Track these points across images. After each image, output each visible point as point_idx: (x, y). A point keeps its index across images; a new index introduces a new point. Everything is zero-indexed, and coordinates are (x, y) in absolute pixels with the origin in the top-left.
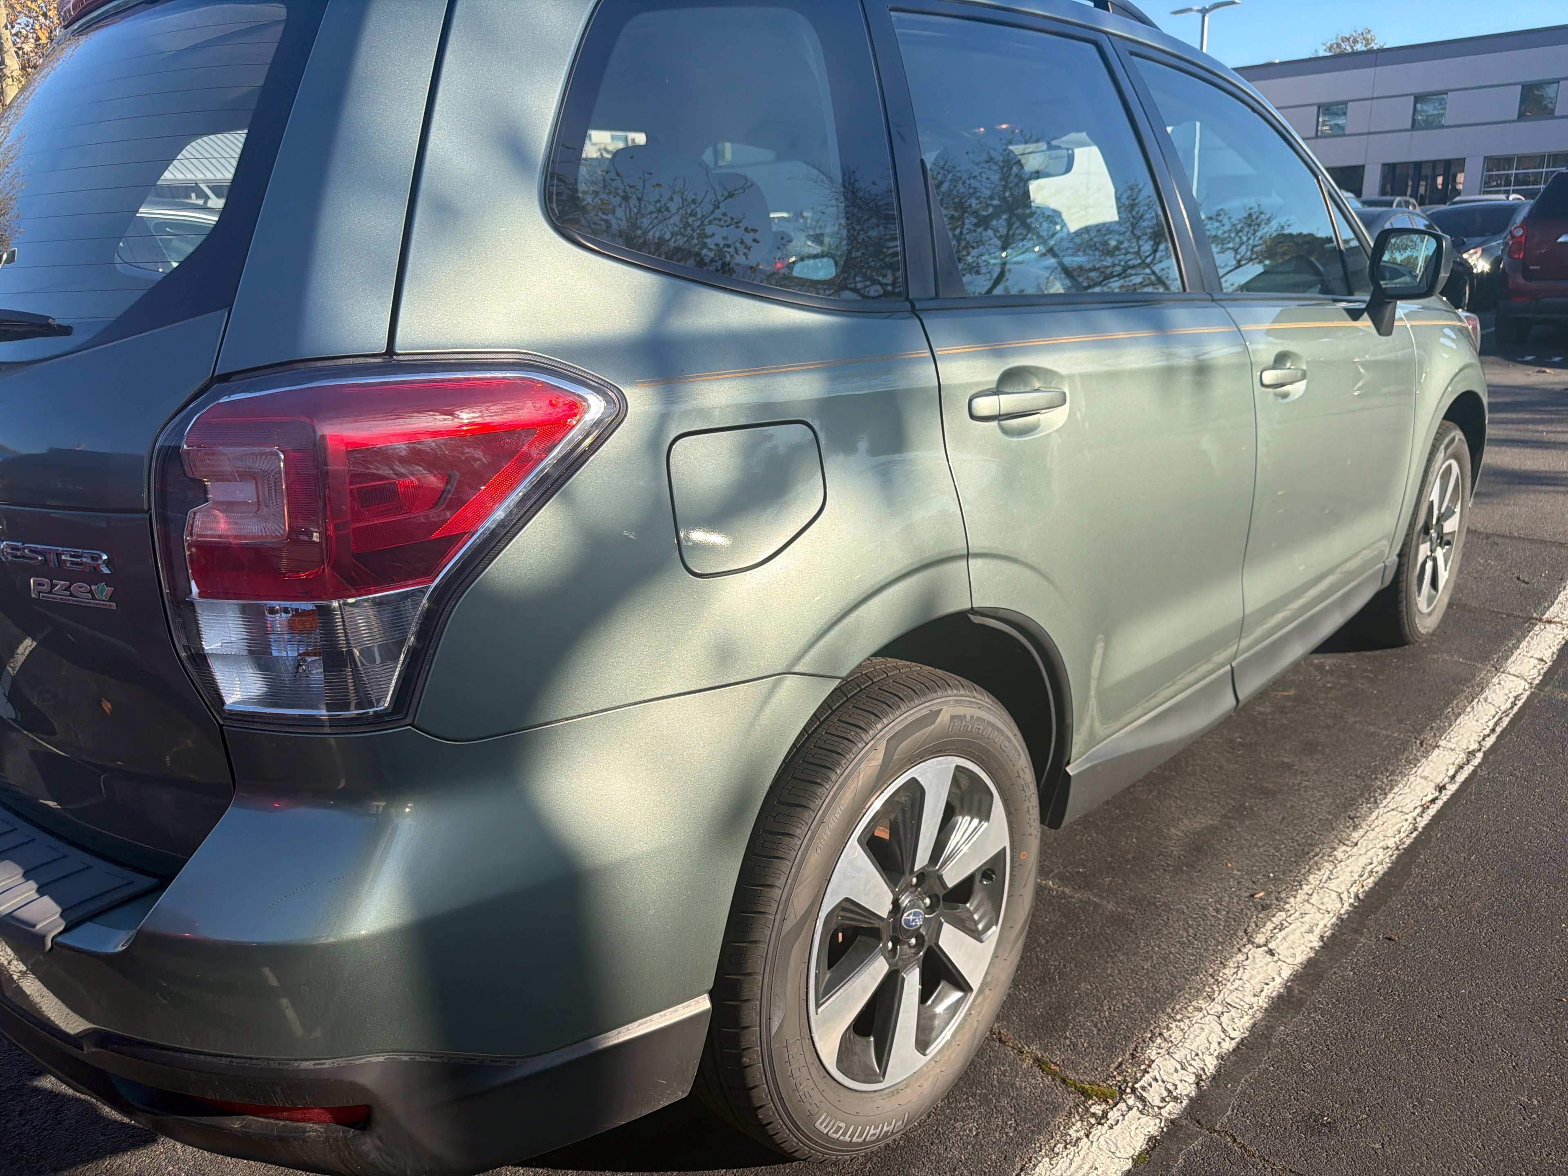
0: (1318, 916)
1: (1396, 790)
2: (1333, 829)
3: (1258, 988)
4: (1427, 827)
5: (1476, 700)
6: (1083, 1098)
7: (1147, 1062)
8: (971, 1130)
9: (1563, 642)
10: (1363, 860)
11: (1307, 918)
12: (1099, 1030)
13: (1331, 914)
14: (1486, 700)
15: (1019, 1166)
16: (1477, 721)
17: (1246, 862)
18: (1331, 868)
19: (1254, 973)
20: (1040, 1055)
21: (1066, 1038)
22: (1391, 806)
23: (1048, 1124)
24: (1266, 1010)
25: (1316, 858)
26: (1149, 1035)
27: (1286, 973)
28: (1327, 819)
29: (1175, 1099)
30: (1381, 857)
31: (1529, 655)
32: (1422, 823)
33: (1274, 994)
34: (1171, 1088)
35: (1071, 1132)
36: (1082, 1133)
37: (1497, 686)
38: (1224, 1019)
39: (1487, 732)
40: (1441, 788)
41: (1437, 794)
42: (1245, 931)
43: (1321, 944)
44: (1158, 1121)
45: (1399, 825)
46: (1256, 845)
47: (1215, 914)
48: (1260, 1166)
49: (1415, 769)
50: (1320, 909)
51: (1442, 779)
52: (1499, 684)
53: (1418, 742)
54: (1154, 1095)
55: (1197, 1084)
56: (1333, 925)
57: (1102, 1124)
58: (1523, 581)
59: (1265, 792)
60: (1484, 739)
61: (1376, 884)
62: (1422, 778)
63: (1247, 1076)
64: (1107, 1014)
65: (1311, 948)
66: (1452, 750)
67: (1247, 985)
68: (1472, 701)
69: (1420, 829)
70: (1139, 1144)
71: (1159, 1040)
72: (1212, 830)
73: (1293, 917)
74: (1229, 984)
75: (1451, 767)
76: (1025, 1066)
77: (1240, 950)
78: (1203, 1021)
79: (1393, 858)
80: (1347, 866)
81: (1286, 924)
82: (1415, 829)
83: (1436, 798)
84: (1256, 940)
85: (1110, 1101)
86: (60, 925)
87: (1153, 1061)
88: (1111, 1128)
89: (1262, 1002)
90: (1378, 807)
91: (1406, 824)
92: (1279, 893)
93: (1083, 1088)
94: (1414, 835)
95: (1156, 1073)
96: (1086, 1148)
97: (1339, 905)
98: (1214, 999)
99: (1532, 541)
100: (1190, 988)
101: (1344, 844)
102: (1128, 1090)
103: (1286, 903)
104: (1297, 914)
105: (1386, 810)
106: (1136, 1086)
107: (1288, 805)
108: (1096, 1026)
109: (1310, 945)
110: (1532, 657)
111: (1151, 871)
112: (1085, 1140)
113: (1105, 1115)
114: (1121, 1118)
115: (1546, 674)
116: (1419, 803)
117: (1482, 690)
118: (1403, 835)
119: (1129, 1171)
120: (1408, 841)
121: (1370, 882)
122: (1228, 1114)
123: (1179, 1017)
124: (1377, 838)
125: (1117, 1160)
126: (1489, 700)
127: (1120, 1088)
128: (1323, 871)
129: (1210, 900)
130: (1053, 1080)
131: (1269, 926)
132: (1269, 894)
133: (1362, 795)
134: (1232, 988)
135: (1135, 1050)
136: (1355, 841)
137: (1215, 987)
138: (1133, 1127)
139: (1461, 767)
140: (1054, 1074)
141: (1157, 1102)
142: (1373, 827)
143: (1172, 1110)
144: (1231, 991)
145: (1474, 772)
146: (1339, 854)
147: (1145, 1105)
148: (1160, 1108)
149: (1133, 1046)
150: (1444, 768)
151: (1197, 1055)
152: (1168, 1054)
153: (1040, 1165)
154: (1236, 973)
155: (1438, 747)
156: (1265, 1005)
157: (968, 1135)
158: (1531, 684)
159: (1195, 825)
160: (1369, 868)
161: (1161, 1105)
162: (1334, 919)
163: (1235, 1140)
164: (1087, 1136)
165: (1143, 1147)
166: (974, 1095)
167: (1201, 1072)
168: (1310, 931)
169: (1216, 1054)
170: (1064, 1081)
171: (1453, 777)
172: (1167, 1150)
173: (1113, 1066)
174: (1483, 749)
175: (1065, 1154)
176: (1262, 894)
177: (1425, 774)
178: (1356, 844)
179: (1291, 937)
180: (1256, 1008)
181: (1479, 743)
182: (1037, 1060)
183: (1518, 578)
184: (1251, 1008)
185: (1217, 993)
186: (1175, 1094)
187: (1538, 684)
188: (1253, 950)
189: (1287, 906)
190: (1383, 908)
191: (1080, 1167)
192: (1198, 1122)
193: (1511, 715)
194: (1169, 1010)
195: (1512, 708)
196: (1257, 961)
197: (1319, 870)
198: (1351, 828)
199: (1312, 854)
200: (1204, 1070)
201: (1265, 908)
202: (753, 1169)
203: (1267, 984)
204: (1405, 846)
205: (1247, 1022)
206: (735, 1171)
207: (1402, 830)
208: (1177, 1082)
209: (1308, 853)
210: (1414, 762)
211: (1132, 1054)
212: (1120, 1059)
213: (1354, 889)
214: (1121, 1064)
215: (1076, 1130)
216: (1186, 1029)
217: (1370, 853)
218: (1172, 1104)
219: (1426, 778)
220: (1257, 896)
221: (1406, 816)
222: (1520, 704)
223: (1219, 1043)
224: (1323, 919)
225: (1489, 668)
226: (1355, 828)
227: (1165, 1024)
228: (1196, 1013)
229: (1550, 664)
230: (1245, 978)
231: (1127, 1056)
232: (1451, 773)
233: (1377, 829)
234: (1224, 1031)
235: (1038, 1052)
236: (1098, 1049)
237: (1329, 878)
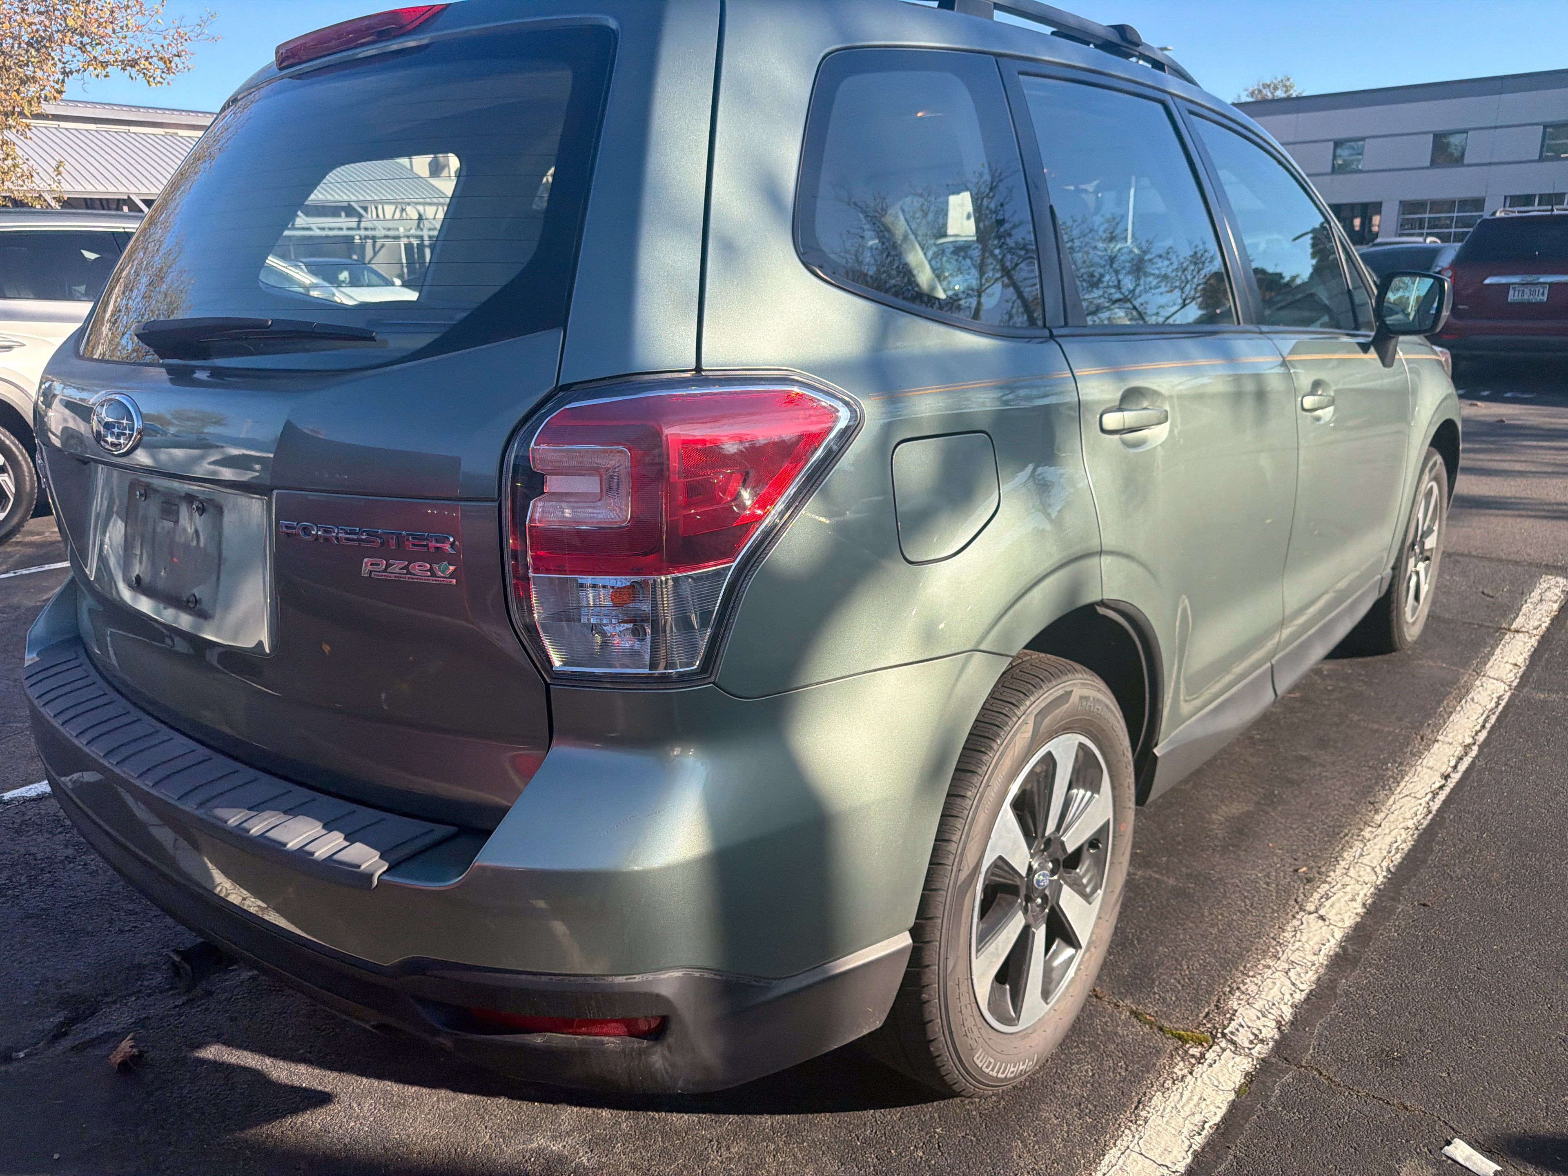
0: (1358, 887)
1: (1407, 779)
2: (1357, 813)
3: (1316, 948)
4: (1439, 810)
5: (1464, 701)
6: (1180, 1043)
7: (1231, 1012)
8: (1087, 1071)
9: (1533, 649)
10: (1389, 839)
11: (1348, 889)
12: (1183, 986)
13: (1369, 885)
14: (1473, 700)
15: (1136, 1099)
16: (1468, 718)
17: (1285, 842)
18: (1361, 846)
19: (1311, 935)
20: (1134, 1008)
21: (1155, 993)
22: (1405, 792)
23: (1154, 1064)
24: (1327, 966)
25: (1347, 838)
26: (1228, 989)
27: (1339, 935)
28: (1350, 805)
29: (1262, 1041)
30: (1404, 836)
31: (1505, 660)
32: (1435, 806)
33: (1331, 953)
34: (1257, 1032)
35: (1176, 1070)
36: (1186, 1071)
37: (1481, 688)
38: (1292, 974)
39: (1478, 728)
40: (1446, 777)
41: (1443, 782)
42: (1296, 901)
43: (1365, 910)
44: (1250, 1060)
45: (1415, 809)
46: (1291, 828)
47: (1265, 886)
48: (1347, 1094)
49: (1420, 761)
50: (1358, 881)
51: (1446, 768)
52: (1482, 686)
53: (1419, 737)
54: (1243, 1038)
55: (1279, 1028)
56: (1372, 894)
57: (1202, 1064)
58: (1488, 595)
59: (1291, 782)
60: (1476, 734)
61: (1404, 859)
62: (1428, 768)
63: (1321, 1021)
64: (1187, 972)
65: (1357, 914)
66: (1451, 744)
67: (1306, 946)
68: (1461, 701)
69: (1434, 812)
70: (1238, 1079)
71: (1238, 993)
72: (1249, 815)
73: (1336, 888)
74: (1290, 945)
75: (1451, 758)
76: (1123, 1017)
77: (1294, 917)
78: (1273, 976)
79: (1415, 836)
80: (1375, 844)
81: (1331, 894)
82: (1430, 812)
83: (1441, 788)
84: (1307, 908)
85: (1205, 1045)
86: (383, 866)
87: (1236, 1011)
88: (1210, 1066)
89: (1322, 959)
90: (1393, 794)
91: (1421, 808)
92: (1320, 868)
93: (1179, 1034)
94: (1430, 817)
95: (1241, 1020)
96: (1192, 1083)
97: (1374, 878)
98: (1279, 959)
99: (1490, 560)
100: (1257, 949)
101: (1369, 826)
102: (1219, 1035)
103: (1328, 876)
104: (1339, 886)
105: (1401, 796)
106: (1225, 1031)
107: (1313, 792)
108: (1179, 982)
109: (1355, 911)
110: (1507, 662)
111: (1202, 850)
112: (1189, 1077)
113: (1203, 1056)
114: (1217, 1058)
115: (1521, 677)
116: (1429, 790)
117: (1468, 692)
118: (1420, 817)
119: (1234, 1100)
120: (1426, 823)
121: (1398, 858)
122: (1311, 1051)
123: (1251, 973)
124: (1397, 820)
125: (1221, 1093)
126: (1476, 700)
127: (1211, 1033)
128: (1355, 849)
129: (1260, 875)
130: (1151, 1028)
131: (1316, 896)
132: (1311, 868)
133: (1377, 783)
134: (1293, 948)
135: (1218, 1001)
136: (1378, 822)
137: (1278, 948)
138: (1230, 1065)
139: (1460, 759)
140: (1151, 1024)
141: (1246, 1044)
142: (1392, 810)
143: (1261, 1050)
144: (1294, 951)
145: (1473, 762)
146: (1366, 833)
147: (1236, 1047)
148: (1250, 1049)
149: (1216, 998)
150: (1446, 760)
151: (1274, 1004)
152: (1248, 1004)
153: (1155, 1098)
154: (1295, 936)
155: (1437, 741)
156: (1325, 963)
157: (1085, 1076)
158: (1510, 686)
159: (1234, 811)
160: (1395, 845)
161: (1251, 1046)
162: (1372, 890)
163: (1321, 1074)
164: (1191, 1073)
165: (1242, 1081)
166: (1083, 1042)
167: (1280, 1019)
168: (1353, 900)
169: (1290, 1003)
170: (1161, 1029)
171: (1455, 767)
172: (1263, 1083)
173: (1202, 1015)
174: (1478, 743)
175: (1174, 1089)
176: (1304, 869)
177: (1430, 764)
178: (1380, 826)
179: (1337, 905)
180: (1317, 965)
181: (1473, 737)
182: (1133, 1013)
183: (1483, 593)
184: (1313, 965)
185: (1281, 953)
186: (1260, 1037)
187: (1516, 687)
188: (1306, 916)
189: (1329, 879)
190: (1413, 880)
191: (1190, 1099)
192: (1286, 1059)
193: (1497, 713)
194: (1242, 968)
195: (1497, 707)
196: (1311, 925)
197: (1351, 847)
198: (1373, 812)
199: (1342, 835)
200: (1282, 1017)
201: (1309, 881)
202: (898, 1109)
203: (1324, 945)
204: (1424, 826)
205: (1312, 976)
206: (882, 1110)
207: (1419, 813)
208: (1261, 1028)
209: (1338, 834)
210: (1418, 754)
211: (1217, 1006)
212: (1206, 1010)
213: (1384, 864)
214: (1208, 1014)
215: (1180, 1069)
216: (1260, 983)
217: (1394, 833)
218: (1260, 1045)
219: (1431, 768)
220: (1300, 871)
221: (1419, 801)
222: (1503, 703)
223: (1291, 995)
224: (1362, 889)
225: (1470, 671)
226: (1377, 811)
227: (1240, 980)
228: (1266, 970)
229: (1523, 668)
230: (1303, 939)
231: (1212, 1007)
232: (1453, 763)
233: (1396, 813)
234: (1293, 984)
235: (1132, 1005)
236: (1185, 1001)
237: (1362, 855)
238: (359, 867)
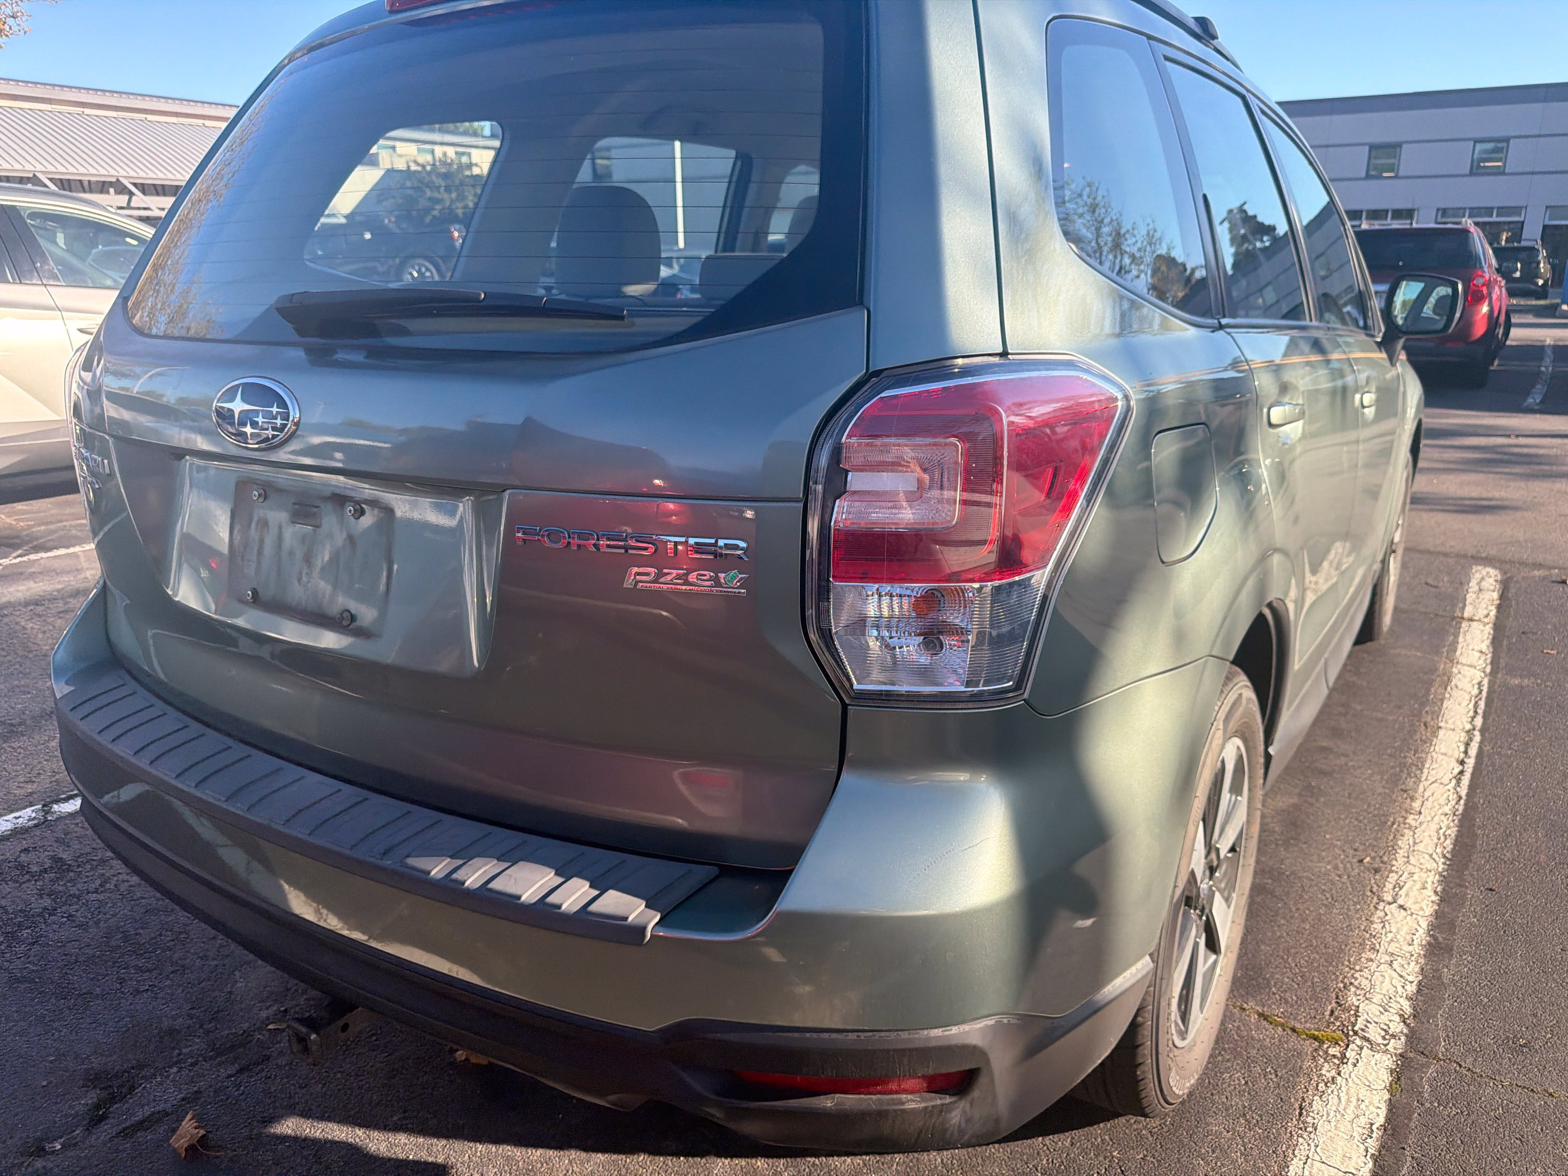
0: (1424, 875)
1: (1427, 766)
2: (1395, 801)
3: (1408, 937)
4: (1468, 795)
5: (1449, 688)
6: (1317, 1043)
7: (1353, 1008)
8: (1239, 1080)
9: (1491, 637)
10: (1434, 826)
11: (1415, 877)
12: (1298, 984)
13: (1433, 873)
14: (1457, 687)
15: (1297, 1106)
16: (1459, 704)
17: (1339, 833)
18: (1411, 833)
19: (1399, 925)
20: (1260, 1011)
21: (1274, 994)
22: (1430, 779)
23: (1301, 1068)
24: (1425, 956)
25: (1395, 826)
26: (1342, 985)
27: (1424, 924)
28: (1385, 793)
29: (1393, 1036)
30: (1446, 822)
31: (1471, 647)
32: (1463, 791)
33: (1424, 942)
34: (1386, 1027)
35: (1323, 1072)
36: (1333, 1073)
37: (1459, 676)
38: (1395, 965)
39: (1471, 713)
40: (1462, 763)
41: (1461, 768)
42: (1371, 891)
43: (1438, 898)
44: (1389, 1056)
45: (1446, 795)
46: (1340, 819)
47: (1337, 878)
48: (1491, 1084)
49: (1432, 748)
50: (1422, 869)
51: (1458, 754)
52: (1460, 673)
53: (1422, 725)
54: (1374, 1034)
55: (1404, 1022)
56: (1439, 881)
57: (1346, 1063)
58: (1431, 586)
59: (1322, 772)
60: (1473, 720)
61: (1455, 845)
62: (1442, 754)
63: (1441, 1012)
64: (1297, 971)
65: (1432, 902)
66: (1454, 730)
67: (1398, 937)
68: (1446, 689)
69: (1464, 797)
70: (1385, 1078)
71: (1353, 989)
72: (1296, 807)
73: (1404, 877)
74: (1383, 937)
75: (1459, 744)
76: (1253, 1020)
77: (1376, 908)
78: (1379, 969)
79: (1456, 822)
80: (1424, 832)
81: (1402, 884)
82: (1460, 798)
83: (1461, 772)
84: (1385, 898)
85: (1342, 1044)
86: (656, 916)
87: (1358, 1007)
88: (1355, 1065)
89: (1417, 949)
90: (1420, 781)
91: (1451, 793)
92: (1381, 857)
93: (1314, 1035)
94: (1462, 802)
95: (1366, 1016)
96: (1344, 1084)
97: (1435, 865)
98: (1378, 951)
99: (1422, 552)
100: (1354, 943)
101: (1411, 814)
102: (1351, 1033)
103: (1393, 866)
104: (1406, 874)
105: (1429, 782)
106: (1356, 1028)
107: (1347, 782)
108: (1293, 981)
109: (1430, 899)
110: (1473, 650)
111: (1266, 845)
112: (1339, 1078)
113: (1343, 1056)
114: (1358, 1057)
115: (1492, 663)
116: (1451, 776)
117: (1449, 680)
118: (1453, 803)
119: (1390, 1099)
120: (1461, 808)
122: (1443, 1044)
123: (1358, 968)
124: (1434, 807)
125: (1374, 1092)
126: (1460, 687)
127: (1343, 1032)
128: (1406, 838)
129: (1329, 867)
130: (1284, 1030)
131: (1389, 886)
132: (1373, 858)
133: (1401, 771)
134: (1388, 939)
135: (1337, 998)
136: (1418, 810)
137: (1373, 940)
138: (1373, 1063)
139: (1467, 745)
140: (1282, 1025)
141: (1380, 1041)
142: (1426, 797)
143: (1397, 1045)
144: (1389, 943)
145: (1480, 748)
146: (1411, 819)
147: (1371, 1044)
148: (1385, 1045)
149: (1334, 995)
150: (1455, 746)
151: (1390, 998)
152: (1367, 999)
153: (1314, 1102)
154: (1384, 927)
155: (1440, 727)
156: (1422, 953)
157: (1239, 1084)
158: (1484, 672)
159: (1281, 804)
160: (1441, 832)
161: (1386, 1042)
162: (1437, 876)
163: (1460, 1066)
164: (1339, 1074)
165: (1390, 1079)
166: (1224, 1049)
167: (1401, 1012)
168: (1424, 888)
169: (1404, 995)
170: (1293, 1030)
171: (1466, 752)
172: (1411, 1079)
173: (1327, 1013)
174: (1477, 729)
175: (1329, 1092)
176: (1368, 859)
177: (1443, 750)
178: (1420, 813)
179: (1411, 894)
180: (1416, 955)
181: (1471, 723)
182: (1261, 1015)
183: (1427, 584)
184: (1412, 955)
185: (1377, 945)
186: (1390, 1032)
187: (1490, 672)
188: (1387, 906)
189: (1393, 868)
190: (1471, 865)
191: (1349, 1101)
192: (1422, 1053)
193: (1483, 699)
194: (1347, 963)
195: (1481, 693)
196: (1396, 915)
197: (1403, 836)
198: (1409, 800)
199: (1389, 823)
200: (1401, 1009)
201: (1377, 871)
202: (1067, 1134)
203: (1414, 934)
204: (1460, 812)
205: (1414, 968)
206: (1051, 1137)
207: (1450, 798)
208: (1388, 1022)
209: (1386, 823)
210: (1427, 741)
211: (1337, 1003)
212: (1330, 1008)
213: (1439, 850)
214: (1332, 1012)
215: (1328, 1071)
216: (1370, 977)
217: (1436, 819)
218: (1393, 1041)
219: (1446, 754)
220: (1365, 861)
221: (1447, 787)
222: (1485, 689)
223: (1403, 987)
224: (1428, 877)
225: (1444, 659)
226: (1413, 799)
227: (1349, 975)
228: (1371, 963)
229: (1490, 655)
230: (1394, 930)
231: (1334, 1005)
232: (1462, 748)
233: (1430, 799)
234: (1401, 976)
235: (1258, 1008)
236: (1306, 1000)
237: (1415, 843)
238: (626, 919)
